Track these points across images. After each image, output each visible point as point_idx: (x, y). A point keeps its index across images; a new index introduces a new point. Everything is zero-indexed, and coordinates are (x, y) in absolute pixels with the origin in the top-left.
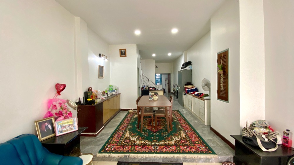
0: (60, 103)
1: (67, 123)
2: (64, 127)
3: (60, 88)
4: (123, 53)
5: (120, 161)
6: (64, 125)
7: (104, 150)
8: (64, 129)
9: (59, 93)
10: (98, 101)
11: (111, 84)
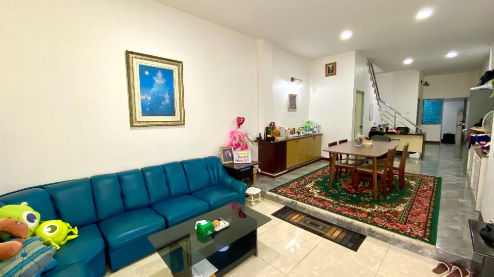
0: (239, 136)
1: (243, 154)
2: (240, 157)
3: (240, 122)
4: (331, 70)
5: (288, 206)
6: (241, 155)
7: (275, 190)
8: (240, 159)
9: (239, 125)
10: (279, 139)
11: (310, 119)
